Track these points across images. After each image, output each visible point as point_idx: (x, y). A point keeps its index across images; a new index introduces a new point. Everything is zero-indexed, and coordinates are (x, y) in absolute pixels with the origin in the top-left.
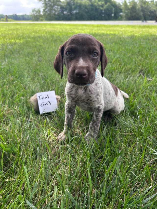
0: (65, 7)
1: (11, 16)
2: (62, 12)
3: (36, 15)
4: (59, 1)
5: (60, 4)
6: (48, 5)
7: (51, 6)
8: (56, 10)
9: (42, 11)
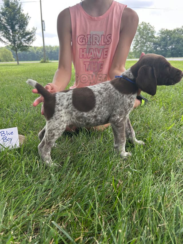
0: (158, 42)
2: (155, 48)
4: (152, 36)
5: (154, 40)
6: (140, 42)
7: (142, 42)
8: (148, 46)
9: (132, 48)
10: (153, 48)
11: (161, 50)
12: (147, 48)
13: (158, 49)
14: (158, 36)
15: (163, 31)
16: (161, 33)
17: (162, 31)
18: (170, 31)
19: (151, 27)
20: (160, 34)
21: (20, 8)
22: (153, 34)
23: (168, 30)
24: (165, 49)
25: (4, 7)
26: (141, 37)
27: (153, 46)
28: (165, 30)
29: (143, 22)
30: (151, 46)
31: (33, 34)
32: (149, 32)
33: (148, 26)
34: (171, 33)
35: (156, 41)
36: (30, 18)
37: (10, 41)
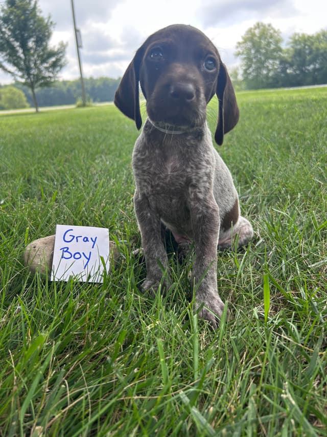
0: (289, 60)
2: (284, 70)
4: (277, 49)
5: (280, 55)
6: (254, 60)
7: (259, 61)
8: (270, 68)
9: (241, 72)
10: (279, 70)
11: (294, 73)
12: (269, 70)
13: (288, 71)
14: (288, 47)
15: (297, 38)
16: (293, 43)
17: (295, 38)
18: (309, 38)
19: (275, 31)
20: (292, 45)
21: (35, 8)
22: (279, 45)
23: (306, 36)
24: (302, 71)
25: (6, 8)
26: (257, 51)
27: (279, 66)
28: (301, 35)
29: (258, 24)
30: (276, 67)
31: (61, 55)
32: (270, 40)
33: (268, 30)
34: (313, 40)
35: (284, 57)
36: (55, 24)
37: (20, 69)
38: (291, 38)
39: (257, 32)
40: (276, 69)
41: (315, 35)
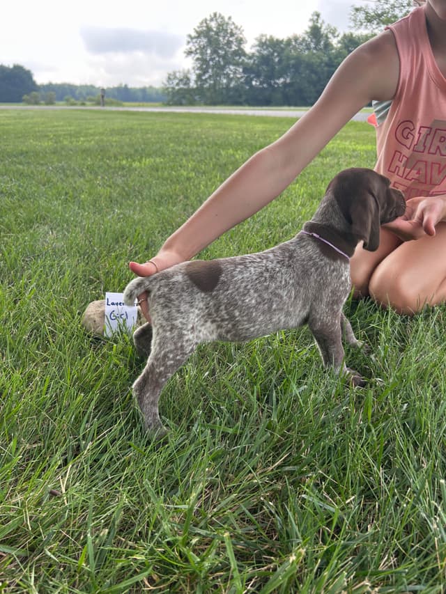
0: (255, 68)
1: (114, 89)
2: (248, 82)
3: (177, 88)
4: (240, 52)
5: (243, 60)
6: (211, 63)
7: (217, 66)
8: (232, 76)
9: (193, 77)
10: (242, 80)
11: (261, 86)
12: (230, 80)
13: (254, 83)
14: (253, 51)
15: (264, 41)
16: (259, 46)
17: (261, 39)
18: (279, 42)
19: (236, 28)
20: (258, 48)
22: (242, 47)
23: (275, 40)
24: (270, 85)
26: (215, 52)
27: (243, 75)
28: (268, 37)
29: (215, 15)
30: (239, 76)
32: (231, 39)
33: (227, 24)
34: (282, 46)
35: (248, 64)
38: (256, 39)
39: (213, 25)
40: (239, 78)
41: (285, 39)
